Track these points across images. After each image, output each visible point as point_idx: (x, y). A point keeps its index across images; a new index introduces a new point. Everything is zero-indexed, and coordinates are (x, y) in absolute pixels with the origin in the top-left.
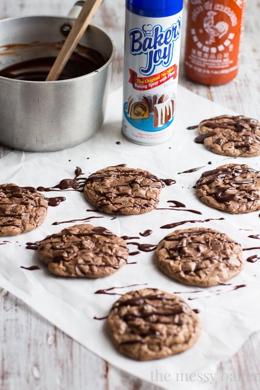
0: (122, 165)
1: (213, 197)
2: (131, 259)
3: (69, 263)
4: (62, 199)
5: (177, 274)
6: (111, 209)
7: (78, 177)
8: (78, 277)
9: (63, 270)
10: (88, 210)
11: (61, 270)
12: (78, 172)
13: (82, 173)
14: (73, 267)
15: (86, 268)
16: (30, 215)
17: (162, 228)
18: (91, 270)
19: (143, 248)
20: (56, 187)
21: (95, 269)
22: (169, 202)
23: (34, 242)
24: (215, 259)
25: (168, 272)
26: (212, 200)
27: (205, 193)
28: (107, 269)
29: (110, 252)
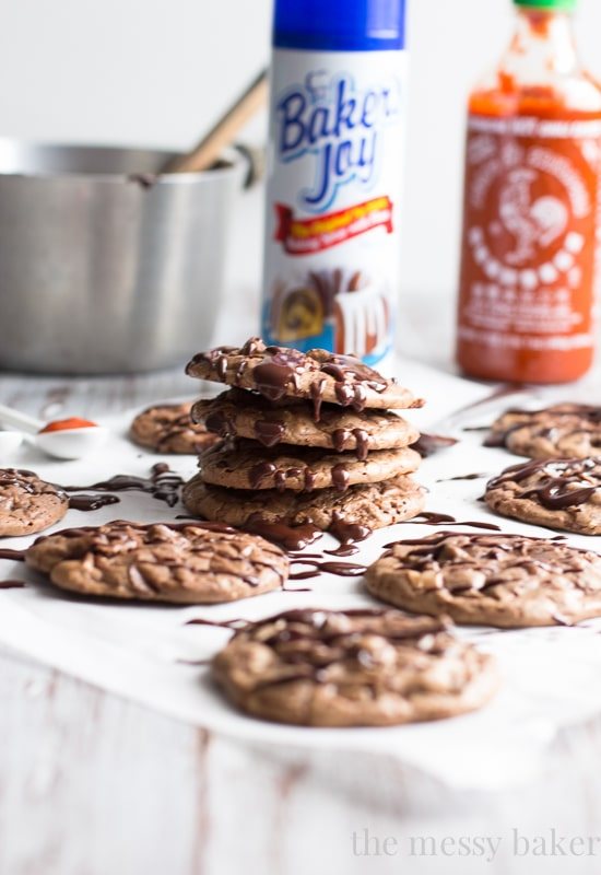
1: (532, 499)
3: (112, 560)
5: (430, 596)
7: (159, 477)
8: (135, 601)
9: (93, 578)
11: (88, 576)
12: (159, 469)
13: (170, 470)
14: (123, 569)
15: (162, 574)
18: (177, 579)
20: (96, 486)
21: (189, 578)
24: (541, 567)
25: (405, 596)
26: (530, 506)
27: (509, 495)
28: (224, 582)
29: (234, 553)
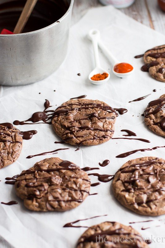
0: (83, 97)
1: (158, 126)
2: (92, 190)
3: (41, 199)
4: (34, 132)
5: (132, 206)
6: (75, 142)
7: (47, 110)
8: (49, 211)
9: (36, 206)
10: (56, 143)
11: (34, 206)
12: (47, 105)
13: (50, 105)
14: (44, 203)
15: (56, 204)
16: (8, 152)
17: (117, 157)
18: (60, 205)
19: (102, 178)
20: (29, 120)
21: (63, 204)
22: (122, 131)
23: (11, 177)
24: (163, 190)
25: (124, 204)
26: (158, 128)
27: (152, 122)
28: (73, 203)
29: (74, 186)
